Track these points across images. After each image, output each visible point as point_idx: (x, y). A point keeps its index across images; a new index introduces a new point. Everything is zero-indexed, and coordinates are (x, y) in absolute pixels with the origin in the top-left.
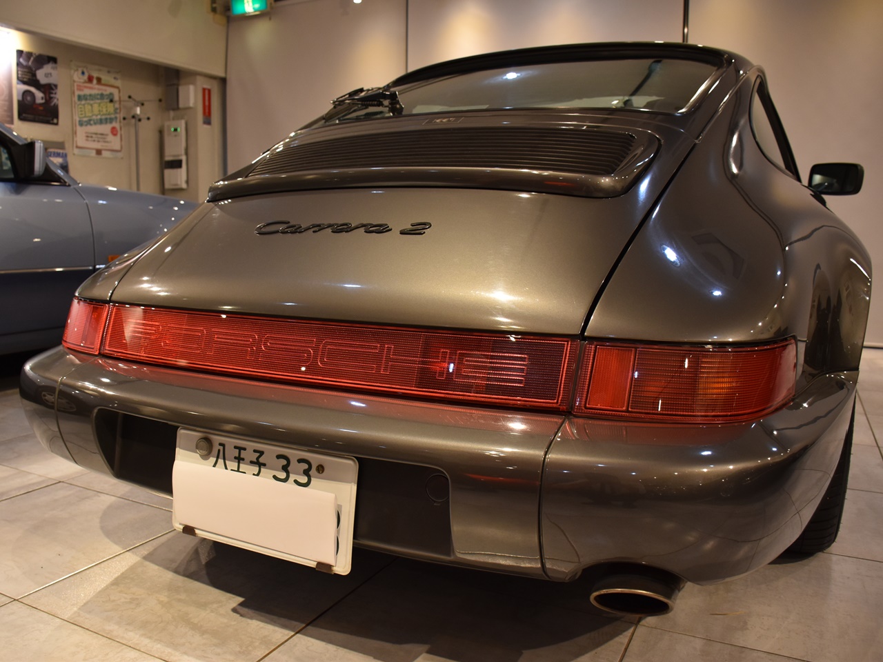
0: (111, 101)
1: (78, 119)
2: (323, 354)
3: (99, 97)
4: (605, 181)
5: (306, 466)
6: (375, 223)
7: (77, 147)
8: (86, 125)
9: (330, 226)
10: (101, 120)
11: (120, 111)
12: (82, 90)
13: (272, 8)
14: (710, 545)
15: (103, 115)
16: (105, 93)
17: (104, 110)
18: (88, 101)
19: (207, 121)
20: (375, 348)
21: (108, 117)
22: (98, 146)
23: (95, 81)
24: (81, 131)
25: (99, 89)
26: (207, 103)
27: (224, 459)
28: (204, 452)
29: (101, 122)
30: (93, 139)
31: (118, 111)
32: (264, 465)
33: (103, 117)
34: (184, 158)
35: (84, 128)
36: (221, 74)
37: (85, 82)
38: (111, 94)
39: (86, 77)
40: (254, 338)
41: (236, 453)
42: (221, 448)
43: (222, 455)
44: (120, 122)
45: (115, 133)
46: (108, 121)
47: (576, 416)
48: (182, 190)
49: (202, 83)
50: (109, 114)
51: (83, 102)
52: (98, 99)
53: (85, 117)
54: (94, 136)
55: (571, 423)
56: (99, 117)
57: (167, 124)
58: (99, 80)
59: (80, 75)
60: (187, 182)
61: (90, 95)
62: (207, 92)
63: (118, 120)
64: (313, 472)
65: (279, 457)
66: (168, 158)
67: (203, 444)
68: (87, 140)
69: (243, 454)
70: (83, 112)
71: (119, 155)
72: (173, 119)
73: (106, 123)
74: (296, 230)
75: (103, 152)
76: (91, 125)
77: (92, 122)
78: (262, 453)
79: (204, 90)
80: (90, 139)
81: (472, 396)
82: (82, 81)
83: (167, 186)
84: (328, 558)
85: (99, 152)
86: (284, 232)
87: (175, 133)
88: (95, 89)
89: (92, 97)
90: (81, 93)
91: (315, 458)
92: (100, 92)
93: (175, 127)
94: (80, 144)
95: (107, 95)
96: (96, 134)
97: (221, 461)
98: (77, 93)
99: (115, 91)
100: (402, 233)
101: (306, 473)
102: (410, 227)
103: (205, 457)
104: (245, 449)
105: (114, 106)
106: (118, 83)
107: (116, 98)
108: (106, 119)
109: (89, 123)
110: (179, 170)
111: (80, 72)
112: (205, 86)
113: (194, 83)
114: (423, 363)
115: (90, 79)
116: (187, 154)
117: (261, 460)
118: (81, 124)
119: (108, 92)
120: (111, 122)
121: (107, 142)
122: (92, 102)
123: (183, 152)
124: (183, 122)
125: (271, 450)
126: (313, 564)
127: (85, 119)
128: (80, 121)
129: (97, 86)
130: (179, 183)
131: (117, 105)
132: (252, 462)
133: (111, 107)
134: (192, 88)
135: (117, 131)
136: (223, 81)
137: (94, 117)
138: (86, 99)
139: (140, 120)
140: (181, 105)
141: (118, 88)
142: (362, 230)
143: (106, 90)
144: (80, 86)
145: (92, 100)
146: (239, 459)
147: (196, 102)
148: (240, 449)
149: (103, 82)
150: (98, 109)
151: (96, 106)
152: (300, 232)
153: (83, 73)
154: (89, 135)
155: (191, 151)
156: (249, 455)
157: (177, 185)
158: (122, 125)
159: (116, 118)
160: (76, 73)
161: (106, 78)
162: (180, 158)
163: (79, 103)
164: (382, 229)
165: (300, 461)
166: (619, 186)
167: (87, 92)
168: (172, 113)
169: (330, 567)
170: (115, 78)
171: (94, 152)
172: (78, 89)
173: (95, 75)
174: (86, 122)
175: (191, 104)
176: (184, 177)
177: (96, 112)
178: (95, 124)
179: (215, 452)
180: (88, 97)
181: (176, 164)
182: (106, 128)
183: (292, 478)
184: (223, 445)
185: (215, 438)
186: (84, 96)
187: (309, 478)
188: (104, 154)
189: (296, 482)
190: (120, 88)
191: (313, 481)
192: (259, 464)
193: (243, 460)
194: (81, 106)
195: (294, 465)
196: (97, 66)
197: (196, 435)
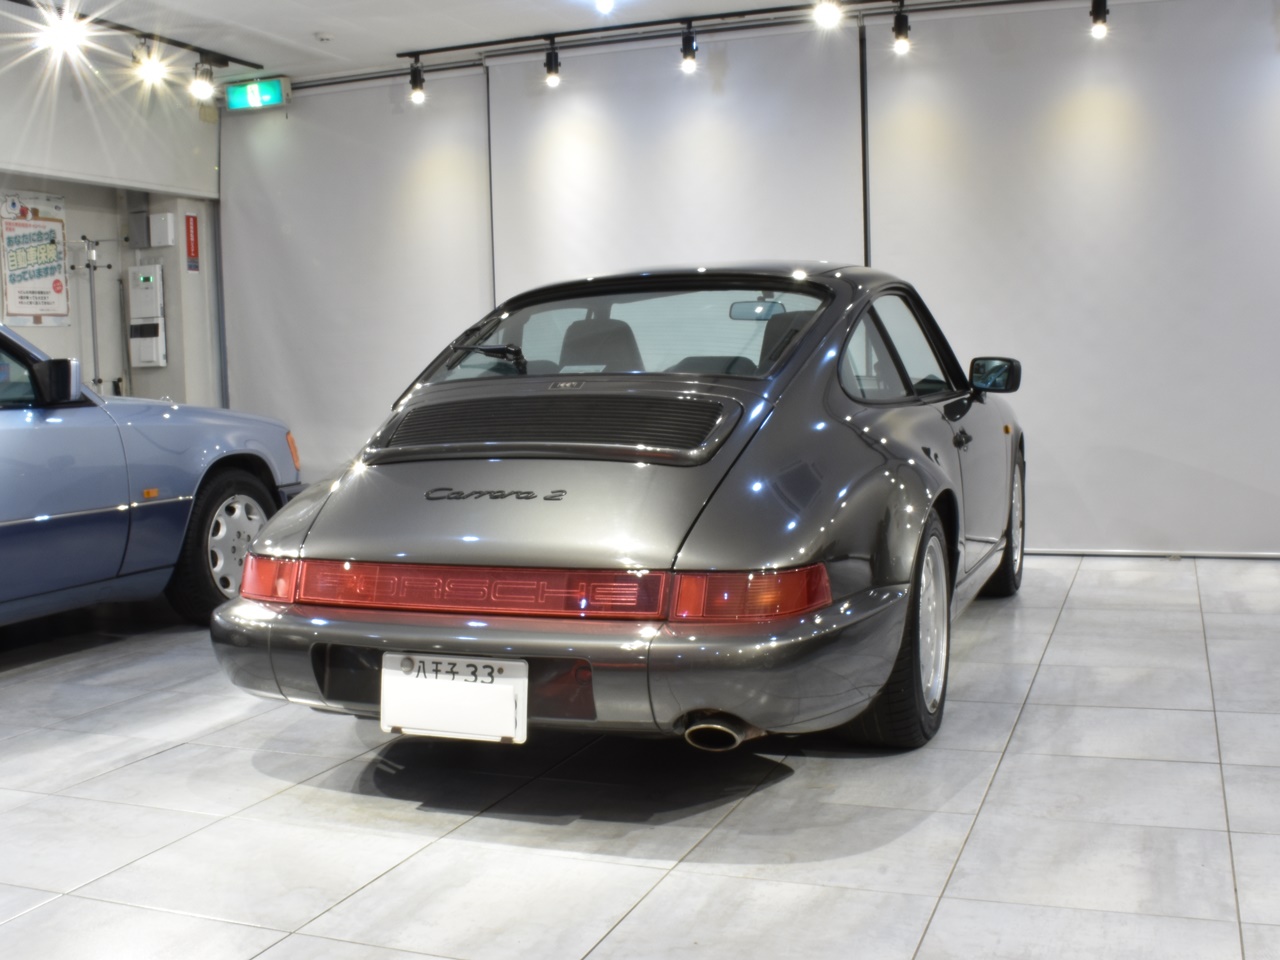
0: (53, 242)
1: (8, 273)
2: (495, 592)
3: (35, 237)
4: (694, 453)
5: (489, 670)
6: (524, 491)
7: (9, 315)
8: (20, 281)
9: (489, 493)
10: (39, 271)
11: (65, 255)
12: (13, 230)
13: (289, 101)
14: (763, 700)
15: (42, 263)
16: (43, 231)
17: (43, 255)
18: (21, 246)
19: (194, 265)
20: (533, 584)
21: (49, 265)
22: (36, 310)
23: (30, 215)
24: (13, 290)
25: (35, 226)
26: (192, 239)
27: (424, 672)
28: (407, 669)
29: (39, 274)
30: (29, 300)
31: (62, 256)
32: (457, 673)
33: (43, 266)
34: (160, 321)
35: (17, 284)
36: (214, 195)
37: (18, 218)
38: (52, 231)
39: (17, 211)
40: (439, 583)
41: (434, 667)
42: (421, 665)
43: (422, 669)
44: (65, 272)
45: (58, 288)
46: (49, 272)
47: (671, 622)
48: (158, 368)
49: (185, 209)
50: (50, 262)
51: (15, 247)
52: (34, 241)
53: (18, 269)
54: (30, 295)
55: (668, 627)
56: (36, 267)
57: (131, 270)
58: (35, 212)
59: (10, 209)
60: (166, 357)
61: (24, 236)
62: (191, 220)
63: (62, 270)
64: (495, 673)
65: (469, 666)
66: (134, 322)
67: (407, 663)
68: (21, 303)
69: (440, 667)
70: (15, 263)
71: (66, 321)
72: (142, 264)
73: (47, 274)
74: (459, 496)
75: (44, 319)
76: (26, 279)
77: (27, 276)
78: (454, 665)
79: (188, 218)
80: (25, 300)
81: (602, 613)
82: (12, 216)
83: (135, 363)
84: (509, 733)
85: (37, 319)
86: (449, 498)
87: (147, 284)
88: (30, 227)
89: (26, 238)
90: (12, 234)
91: (496, 663)
92: (36, 230)
93: (147, 276)
94: (12, 310)
95: (46, 234)
96: (33, 292)
97: (421, 674)
98: (7, 234)
99: (56, 227)
100: (546, 499)
101: (490, 675)
102: (551, 494)
103: (408, 673)
104: (440, 663)
105: (56, 249)
106: (61, 214)
107: (59, 238)
108: (46, 269)
109: (23, 277)
110: (154, 339)
111: (10, 203)
112: (189, 214)
113: (173, 210)
114: (568, 593)
115: (23, 213)
116: (164, 315)
117: (455, 670)
118: (13, 281)
119: (47, 230)
120: (53, 274)
121: (48, 303)
122: (26, 246)
123: (159, 313)
124: (158, 268)
125: (461, 662)
126: (497, 739)
127: (18, 272)
128: (11, 276)
129: (33, 222)
130: (155, 359)
131: (60, 248)
132: (447, 672)
133: (52, 252)
134: (170, 216)
135: (61, 286)
136: (215, 205)
137: (30, 268)
138: (18, 243)
139: (95, 268)
140: (154, 243)
141: (61, 221)
142: (514, 496)
143: (44, 227)
144: (10, 224)
145: (27, 243)
146: (437, 671)
147: (176, 239)
148: (437, 663)
149: (40, 215)
150: (34, 255)
151: (32, 251)
152: (464, 498)
153: (14, 204)
154: (23, 295)
155: (171, 310)
156: (445, 667)
157: (151, 362)
158: (67, 275)
159: (59, 266)
160: (4, 205)
161: (44, 208)
162: (155, 321)
163: (9, 249)
164: (529, 496)
165: (485, 667)
166: (705, 454)
167: (19, 231)
168: (139, 254)
169: (510, 739)
170: (56, 208)
171: (31, 319)
172: (7, 229)
173: (30, 205)
174: (19, 276)
175: (170, 243)
176: (162, 351)
177: (32, 260)
178: (31, 278)
179: (416, 667)
180: (21, 240)
181: (149, 331)
182: (45, 284)
183: (479, 679)
184: (423, 662)
185: (417, 658)
186: (16, 238)
187: (492, 678)
188: (46, 321)
189: (483, 682)
190: (64, 221)
191: (496, 680)
192: (453, 673)
193: (440, 671)
194: (12, 254)
195: (480, 670)
196: (31, 194)
197: (400, 657)
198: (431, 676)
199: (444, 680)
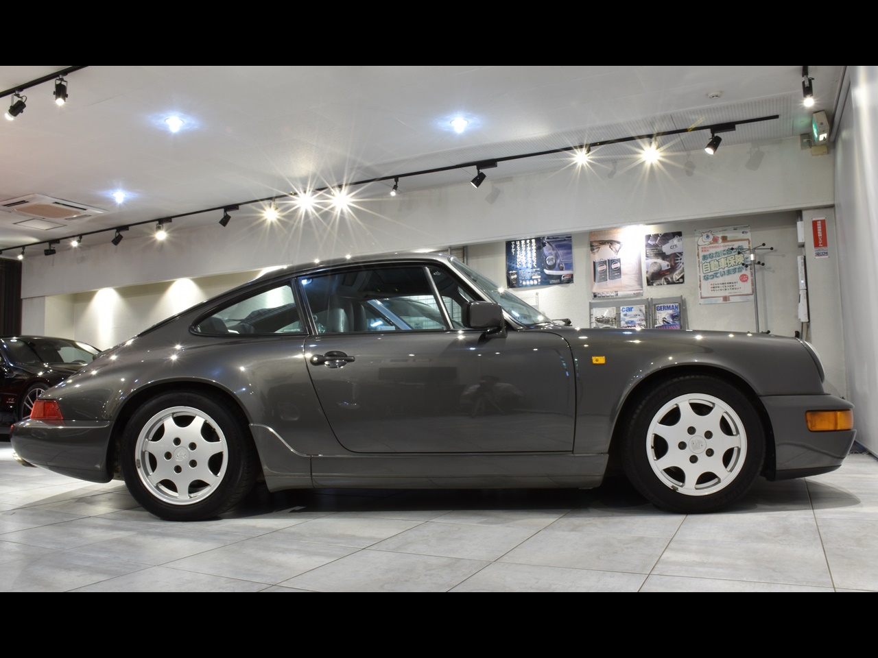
1: (702, 275)
7: (701, 298)
8: (712, 278)
12: (708, 250)
15: (731, 266)
16: (732, 248)
17: (732, 262)
18: (714, 259)
21: (737, 267)
22: (725, 293)
23: (720, 241)
24: (706, 284)
25: (724, 246)
29: (729, 272)
30: (720, 288)
31: (748, 260)
33: (732, 268)
35: (709, 280)
37: (711, 243)
38: (739, 247)
39: (711, 239)
44: (751, 269)
45: (745, 279)
46: (737, 270)
49: (811, 216)
50: (738, 265)
51: (709, 260)
52: (724, 254)
53: (711, 272)
54: (720, 286)
56: (726, 269)
58: (724, 238)
59: (705, 240)
61: (716, 253)
62: (819, 223)
63: (748, 268)
68: (713, 290)
70: (709, 269)
71: (751, 297)
73: (735, 272)
76: (717, 277)
77: (719, 275)
80: (717, 289)
82: (707, 243)
85: (726, 299)
88: (720, 246)
89: (718, 254)
90: (706, 253)
92: (726, 248)
94: (705, 295)
95: (734, 249)
96: (724, 284)
98: (702, 254)
99: (744, 244)
106: (747, 236)
107: (745, 249)
108: (734, 269)
109: (714, 276)
111: (704, 236)
112: (813, 219)
115: (715, 240)
118: (706, 278)
119: (735, 246)
120: (740, 271)
121: (736, 289)
122: (718, 258)
128: (705, 276)
129: (722, 244)
131: (747, 255)
133: (740, 259)
135: (747, 278)
137: (721, 270)
138: (712, 257)
141: (748, 240)
143: (733, 245)
144: (705, 248)
145: (719, 256)
149: (729, 239)
150: (725, 263)
151: (722, 260)
153: (708, 236)
154: (715, 286)
160: (700, 238)
161: (732, 235)
163: (704, 262)
167: (713, 251)
170: (743, 233)
171: (722, 299)
172: (702, 251)
173: (720, 235)
174: (711, 275)
177: (723, 266)
178: (722, 275)
180: (714, 255)
182: (733, 278)
186: (710, 255)
188: (732, 299)
190: (750, 239)
194: (706, 264)
196: (721, 229)
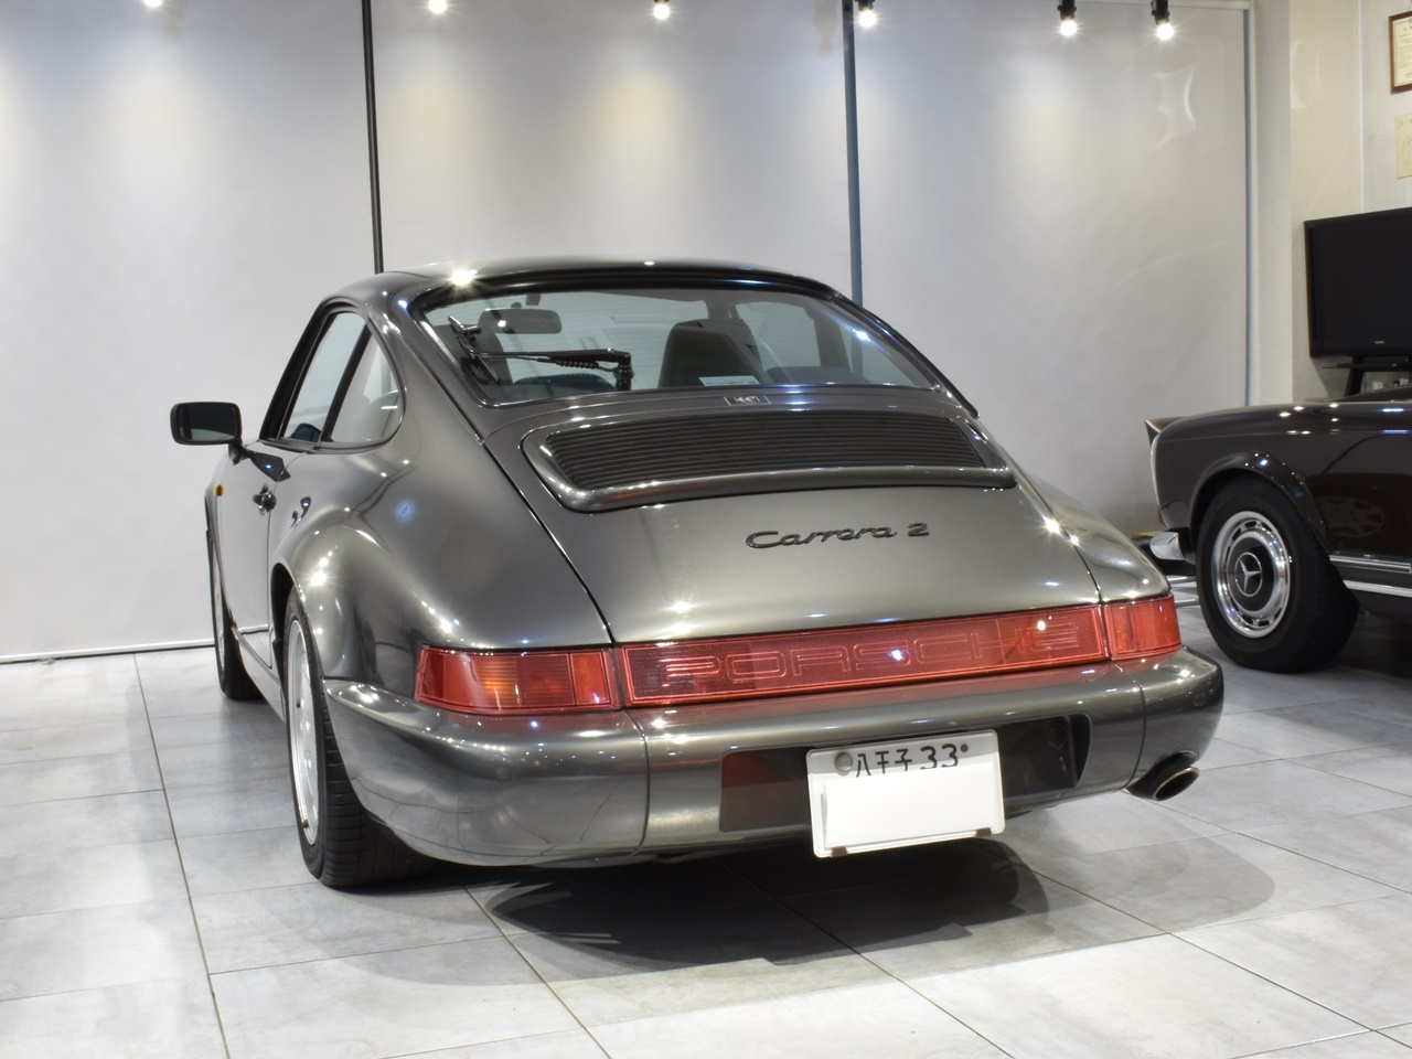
2: (919, 654)
5: (950, 750)
20: (962, 638)
27: (867, 768)
28: (843, 768)
32: (910, 761)
41: (879, 758)
42: (861, 759)
43: (863, 765)
64: (959, 752)
65: (924, 749)
67: (842, 759)
69: (886, 757)
78: (905, 751)
84: (986, 824)
91: (957, 740)
97: (864, 772)
100: (910, 535)
101: (953, 755)
103: (844, 773)
104: (887, 752)
114: (1005, 643)
117: (906, 758)
125: (914, 746)
126: (972, 834)
132: (897, 763)
142: (869, 534)
146: (883, 764)
148: (882, 753)
156: (893, 756)
164: (888, 533)
165: (944, 747)
169: (988, 830)
179: (856, 764)
183: (939, 764)
184: (863, 755)
185: (855, 751)
187: (956, 759)
189: (944, 766)
191: (959, 760)
192: (905, 762)
193: (887, 762)
195: (940, 752)
197: (831, 754)
198: (877, 773)
199: (895, 775)
